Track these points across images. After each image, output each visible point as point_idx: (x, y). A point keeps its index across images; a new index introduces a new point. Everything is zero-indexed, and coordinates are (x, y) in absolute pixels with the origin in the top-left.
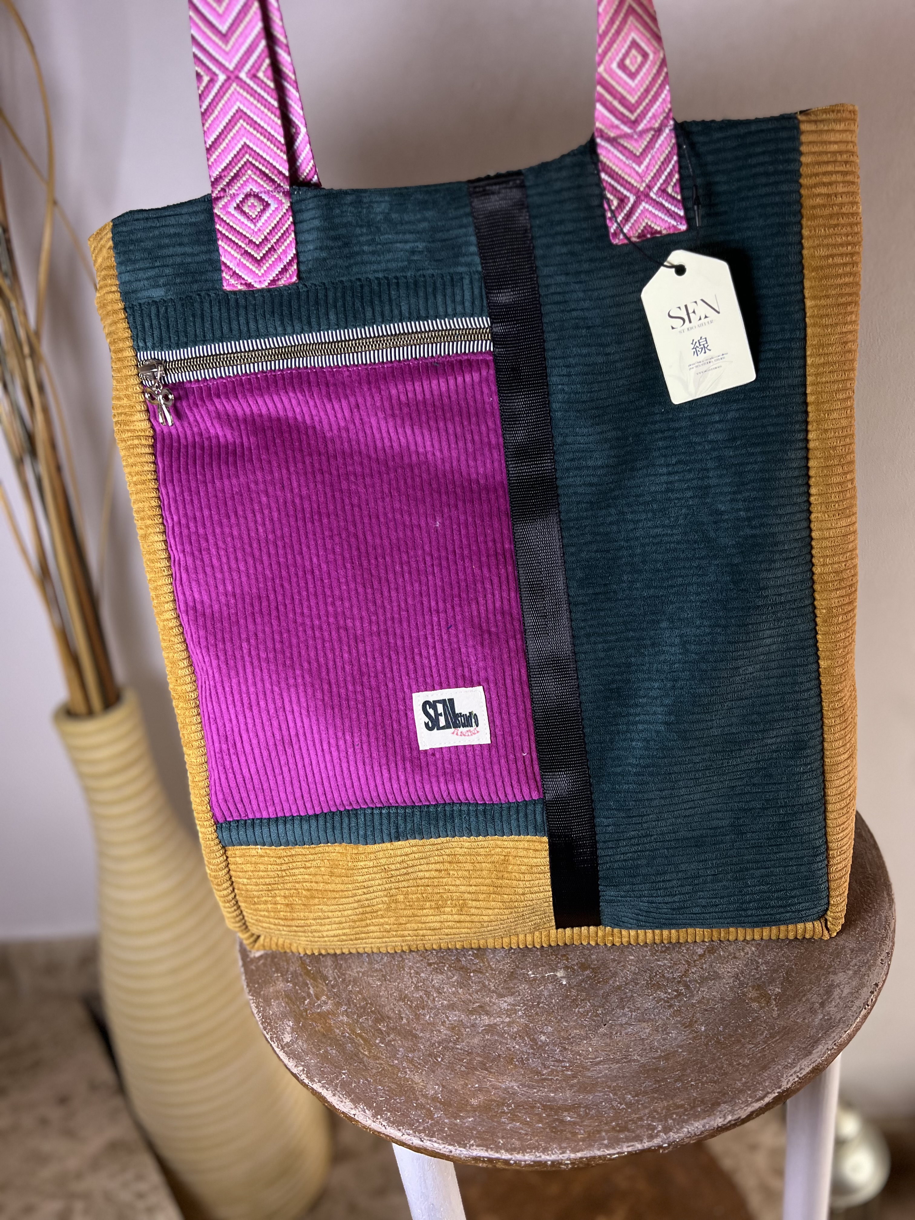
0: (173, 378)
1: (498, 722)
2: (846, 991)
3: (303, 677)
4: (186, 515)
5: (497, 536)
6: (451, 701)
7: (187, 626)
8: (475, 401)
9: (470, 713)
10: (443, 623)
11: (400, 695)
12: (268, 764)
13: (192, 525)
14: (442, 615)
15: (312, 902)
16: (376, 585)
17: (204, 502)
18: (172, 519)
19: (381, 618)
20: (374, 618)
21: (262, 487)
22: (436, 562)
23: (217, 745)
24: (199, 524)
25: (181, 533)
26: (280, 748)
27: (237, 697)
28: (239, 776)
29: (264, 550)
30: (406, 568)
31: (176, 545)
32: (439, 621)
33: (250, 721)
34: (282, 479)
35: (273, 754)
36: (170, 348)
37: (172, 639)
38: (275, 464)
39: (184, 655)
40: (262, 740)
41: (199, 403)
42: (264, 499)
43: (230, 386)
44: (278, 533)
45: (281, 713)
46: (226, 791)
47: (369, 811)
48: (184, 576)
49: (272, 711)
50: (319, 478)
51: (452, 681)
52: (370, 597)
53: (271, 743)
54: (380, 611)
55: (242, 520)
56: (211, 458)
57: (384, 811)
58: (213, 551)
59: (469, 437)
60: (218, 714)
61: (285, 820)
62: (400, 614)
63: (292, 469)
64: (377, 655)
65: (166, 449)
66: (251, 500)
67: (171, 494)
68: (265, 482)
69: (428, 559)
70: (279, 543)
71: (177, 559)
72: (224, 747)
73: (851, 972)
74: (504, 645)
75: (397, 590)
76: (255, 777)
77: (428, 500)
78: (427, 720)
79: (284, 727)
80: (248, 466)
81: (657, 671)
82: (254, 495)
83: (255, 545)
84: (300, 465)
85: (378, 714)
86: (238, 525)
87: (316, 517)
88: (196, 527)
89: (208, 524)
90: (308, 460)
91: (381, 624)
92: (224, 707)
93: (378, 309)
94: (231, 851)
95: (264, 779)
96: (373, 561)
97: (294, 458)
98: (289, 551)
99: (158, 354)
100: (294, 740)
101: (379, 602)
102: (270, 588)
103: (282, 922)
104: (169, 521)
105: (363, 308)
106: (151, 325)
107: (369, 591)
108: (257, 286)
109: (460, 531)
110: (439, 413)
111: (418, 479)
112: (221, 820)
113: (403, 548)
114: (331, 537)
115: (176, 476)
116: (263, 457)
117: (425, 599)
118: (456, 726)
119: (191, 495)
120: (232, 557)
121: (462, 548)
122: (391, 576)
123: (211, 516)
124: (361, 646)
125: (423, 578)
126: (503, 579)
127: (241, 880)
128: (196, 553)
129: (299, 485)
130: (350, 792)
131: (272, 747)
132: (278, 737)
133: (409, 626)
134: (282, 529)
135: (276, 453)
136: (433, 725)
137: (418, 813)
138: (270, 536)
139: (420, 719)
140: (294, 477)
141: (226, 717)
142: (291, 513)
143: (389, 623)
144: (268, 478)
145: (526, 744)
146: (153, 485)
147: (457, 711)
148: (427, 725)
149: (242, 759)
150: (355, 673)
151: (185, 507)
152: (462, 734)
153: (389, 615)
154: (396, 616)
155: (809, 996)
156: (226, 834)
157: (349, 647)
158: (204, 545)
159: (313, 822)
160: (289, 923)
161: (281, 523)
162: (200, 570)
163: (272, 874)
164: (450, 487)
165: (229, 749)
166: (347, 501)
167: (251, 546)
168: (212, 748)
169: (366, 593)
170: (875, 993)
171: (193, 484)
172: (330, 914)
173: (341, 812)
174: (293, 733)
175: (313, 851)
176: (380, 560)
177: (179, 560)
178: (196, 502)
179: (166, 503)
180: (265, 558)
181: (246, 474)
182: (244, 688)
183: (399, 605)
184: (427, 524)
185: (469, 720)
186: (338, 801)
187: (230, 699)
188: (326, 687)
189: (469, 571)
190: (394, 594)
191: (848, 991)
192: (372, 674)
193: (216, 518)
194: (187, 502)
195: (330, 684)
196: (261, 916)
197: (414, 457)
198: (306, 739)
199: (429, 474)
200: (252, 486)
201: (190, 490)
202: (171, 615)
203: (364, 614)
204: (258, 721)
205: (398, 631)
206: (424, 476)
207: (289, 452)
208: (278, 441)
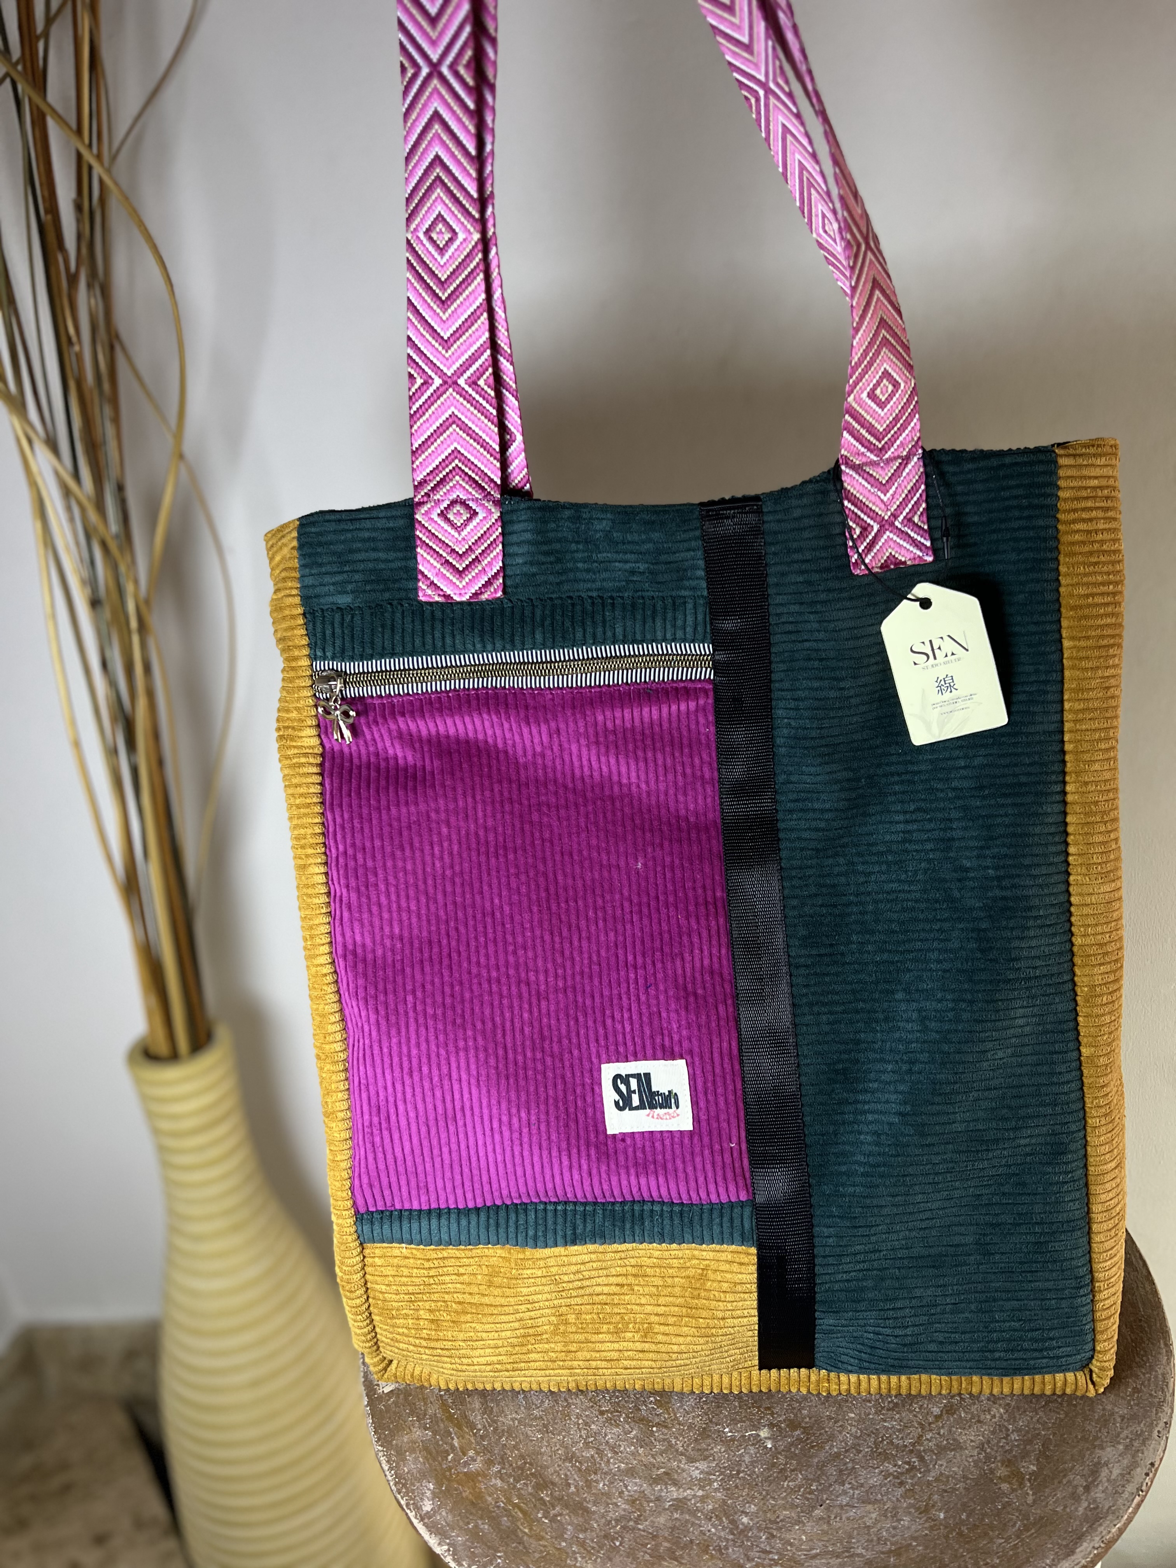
0: (352, 692)
1: (702, 1104)
2: (1116, 1472)
3: (475, 1039)
4: (354, 845)
5: (708, 882)
6: (648, 1076)
7: (343, 972)
8: (689, 730)
9: (670, 1092)
10: (641, 981)
11: (587, 1065)
12: (425, 1143)
13: (359, 856)
14: (640, 972)
15: (463, 1318)
16: (565, 933)
17: (376, 831)
18: (337, 848)
19: (569, 972)
20: (560, 972)
21: (443, 816)
22: (635, 909)
23: (366, 1117)
24: (368, 855)
25: (346, 865)
26: (442, 1123)
27: (396, 1060)
28: (390, 1157)
29: (440, 888)
30: (600, 914)
31: (339, 879)
32: (636, 978)
33: (409, 1090)
34: (466, 808)
35: (433, 1131)
36: (352, 659)
37: (325, 988)
38: (460, 791)
39: (336, 1007)
40: (421, 1113)
41: (380, 720)
42: (445, 830)
43: (418, 704)
44: (457, 868)
45: (446, 1082)
46: (373, 1174)
47: (542, 1207)
48: (346, 914)
49: (436, 1079)
50: (507, 807)
51: (649, 1052)
52: (557, 946)
53: (431, 1117)
54: (568, 964)
55: (418, 854)
56: (388, 782)
57: (559, 1208)
58: (382, 887)
59: (679, 768)
60: (371, 1081)
61: (439, 1213)
62: (590, 968)
63: (478, 797)
64: (561, 1016)
65: (336, 770)
66: (430, 830)
67: (339, 820)
68: (447, 811)
69: (626, 904)
70: (457, 880)
71: (338, 894)
72: (375, 1120)
73: (1121, 1447)
74: (713, 1012)
75: (589, 939)
76: (409, 1158)
77: (629, 837)
78: (617, 1098)
79: (448, 1098)
80: (430, 792)
81: (891, 1051)
82: (434, 825)
83: (430, 882)
84: (487, 793)
85: (560, 1087)
86: (413, 858)
87: (501, 852)
88: (365, 859)
89: (379, 856)
90: (497, 788)
91: (569, 978)
92: (379, 1071)
93: (589, 630)
94: (370, 1248)
95: (419, 1160)
96: (563, 905)
97: (482, 785)
98: (467, 889)
99: (337, 665)
100: (459, 1115)
101: (567, 953)
102: (443, 932)
103: (424, 1343)
104: (334, 851)
105: (574, 629)
106: (333, 633)
107: (557, 939)
108: (457, 598)
109: (665, 875)
110: (649, 742)
111: (619, 814)
112: (362, 1210)
113: (598, 891)
114: (517, 875)
115: (345, 800)
116: (448, 783)
117: (621, 952)
118: (652, 1107)
119: (361, 823)
120: (403, 894)
121: (666, 893)
122: (583, 923)
123: (383, 846)
124: (544, 1004)
125: (620, 927)
126: (713, 932)
127: (378, 1287)
128: (363, 889)
129: (485, 816)
130: (521, 1181)
131: (432, 1123)
132: (440, 1110)
133: (601, 983)
134: (461, 864)
135: (462, 779)
136: (624, 1103)
137: (601, 1212)
138: (448, 873)
139: (609, 1096)
140: (480, 807)
141: (380, 1083)
142: (474, 846)
143: (578, 978)
144: (452, 806)
145: (734, 1132)
146: (318, 809)
147: (654, 1089)
148: (617, 1104)
149: (396, 1136)
150: (535, 1036)
151: (353, 836)
152: (659, 1117)
153: (578, 968)
154: (587, 970)
155: (1072, 1477)
156: (366, 1228)
157: (530, 1004)
158: (372, 879)
159: (473, 1218)
160: (432, 1344)
161: (461, 857)
162: (365, 908)
163: (416, 1280)
164: (656, 823)
165: (380, 1123)
166: (537, 835)
167: (425, 883)
168: (360, 1121)
169: (553, 941)
170: (1151, 1475)
171: (365, 811)
172: (484, 1335)
173: (507, 1206)
174: (458, 1107)
175: (469, 1254)
176: (572, 904)
177: (341, 897)
178: (367, 830)
179: (331, 830)
180: (440, 897)
181: (426, 802)
182: (405, 1050)
183: (590, 958)
184: (627, 864)
185: (668, 1100)
186: (505, 1192)
187: (387, 1060)
188: (501, 1052)
189: (673, 921)
190: (585, 944)
191: (1118, 1471)
192: (555, 1039)
193: (388, 849)
194: (356, 830)
195: (505, 1048)
196: (399, 1334)
197: (616, 789)
198: (473, 1114)
199: (633, 808)
200: (433, 815)
201: (361, 817)
202: (326, 959)
203: (549, 966)
204: (418, 1090)
205: (588, 989)
206: (627, 810)
207: (477, 779)
208: (465, 766)
